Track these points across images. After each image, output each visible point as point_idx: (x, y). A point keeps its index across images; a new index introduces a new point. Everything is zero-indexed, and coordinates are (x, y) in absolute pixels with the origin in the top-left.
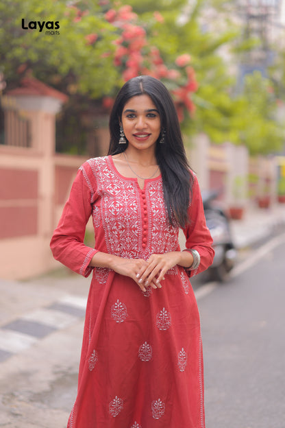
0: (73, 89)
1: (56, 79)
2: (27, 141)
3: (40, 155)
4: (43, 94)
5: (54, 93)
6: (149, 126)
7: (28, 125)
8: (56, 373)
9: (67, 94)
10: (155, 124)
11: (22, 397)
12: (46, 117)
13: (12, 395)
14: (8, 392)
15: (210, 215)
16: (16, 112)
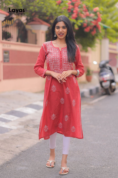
1: (46, 18)
2: (35, 42)
4: (42, 24)
5: (46, 23)
7: (36, 35)
9: (50, 23)
11: (31, 126)
12: (42, 32)
13: (28, 126)
14: (26, 125)
15: (106, 69)
16: (31, 31)
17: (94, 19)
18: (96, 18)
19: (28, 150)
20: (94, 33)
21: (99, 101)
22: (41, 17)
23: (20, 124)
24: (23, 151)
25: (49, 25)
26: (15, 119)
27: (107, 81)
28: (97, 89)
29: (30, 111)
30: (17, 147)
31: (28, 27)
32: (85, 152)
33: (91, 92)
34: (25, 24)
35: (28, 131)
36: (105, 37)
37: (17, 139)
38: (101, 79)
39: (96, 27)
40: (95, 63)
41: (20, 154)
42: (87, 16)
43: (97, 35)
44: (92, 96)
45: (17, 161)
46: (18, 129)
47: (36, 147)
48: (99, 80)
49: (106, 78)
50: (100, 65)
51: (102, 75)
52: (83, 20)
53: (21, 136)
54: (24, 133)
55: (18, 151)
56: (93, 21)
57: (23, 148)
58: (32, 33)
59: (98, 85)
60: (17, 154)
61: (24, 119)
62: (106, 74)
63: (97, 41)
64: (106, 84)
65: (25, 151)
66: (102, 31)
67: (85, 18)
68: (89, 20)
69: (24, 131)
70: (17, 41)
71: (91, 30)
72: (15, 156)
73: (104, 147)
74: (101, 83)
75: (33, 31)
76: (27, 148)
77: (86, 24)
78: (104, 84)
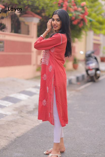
0: (43, 14)
1: (38, 11)
2: (28, 33)
3: (32, 37)
4: (34, 16)
5: (37, 16)
6: (57, 24)
7: (28, 27)
8: (35, 106)
9: (42, 16)
10: (59, 23)
11: (24, 112)
12: (34, 24)
13: (21, 111)
14: (20, 110)
15: (91, 59)
16: (24, 22)
17: (82, 13)
18: (83, 11)
19: (22, 136)
20: (81, 26)
21: (86, 88)
22: (33, 10)
23: (14, 110)
24: (18, 137)
25: (41, 18)
26: (10, 105)
27: (92, 69)
28: (83, 76)
29: (23, 97)
30: (13, 133)
31: (21, 19)
32: (76, 138)
33: (78, 79)
34: (18, 16)
35: (22, 117)
36: (90, 29)
37: (12, 125)
38: (87, 68)
39: (83, 20)
40: (82, 52)
41: (15, 140)
42: (76, 10)
43: (83, 28)
44: (79, 83)
45: (13, 147)
46: (13, 115)
47: (31, 133)
48: (86, 68)
49: (92, 66)
50: (86, 54)
51: (88, 64)
52: (72, 13)
53: (16, 122)
54: (19, 119)
55: (13, 137)
56: (81, 15)
57: (18, 134)
58: (25, 25)
59: (84, 73)
60: (13, 140)
61: (18, 105)
62: (92, 63)
63: (83, 32)
64: (92, 72)
65: (20, 137)
66: (88, 24)
67: (73, 12)
68: (77, 13)
69: (18, 117)
70: (11, 32)
71: (79, 23)
72: (11, 142)
73: (94, 134)
74: (87, 71)
75: (26, 23)
76: (21, 134)
77: (74, 18)
78: (90, 72)
